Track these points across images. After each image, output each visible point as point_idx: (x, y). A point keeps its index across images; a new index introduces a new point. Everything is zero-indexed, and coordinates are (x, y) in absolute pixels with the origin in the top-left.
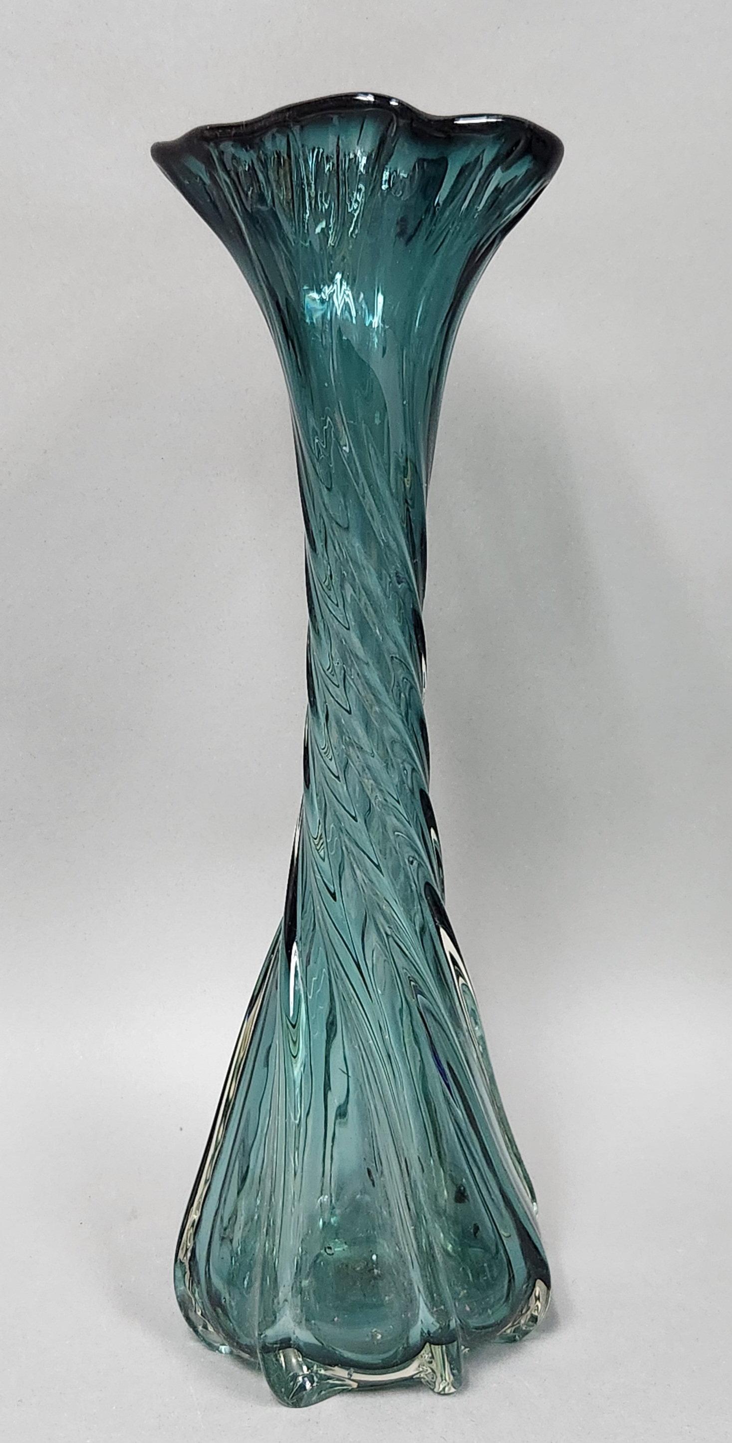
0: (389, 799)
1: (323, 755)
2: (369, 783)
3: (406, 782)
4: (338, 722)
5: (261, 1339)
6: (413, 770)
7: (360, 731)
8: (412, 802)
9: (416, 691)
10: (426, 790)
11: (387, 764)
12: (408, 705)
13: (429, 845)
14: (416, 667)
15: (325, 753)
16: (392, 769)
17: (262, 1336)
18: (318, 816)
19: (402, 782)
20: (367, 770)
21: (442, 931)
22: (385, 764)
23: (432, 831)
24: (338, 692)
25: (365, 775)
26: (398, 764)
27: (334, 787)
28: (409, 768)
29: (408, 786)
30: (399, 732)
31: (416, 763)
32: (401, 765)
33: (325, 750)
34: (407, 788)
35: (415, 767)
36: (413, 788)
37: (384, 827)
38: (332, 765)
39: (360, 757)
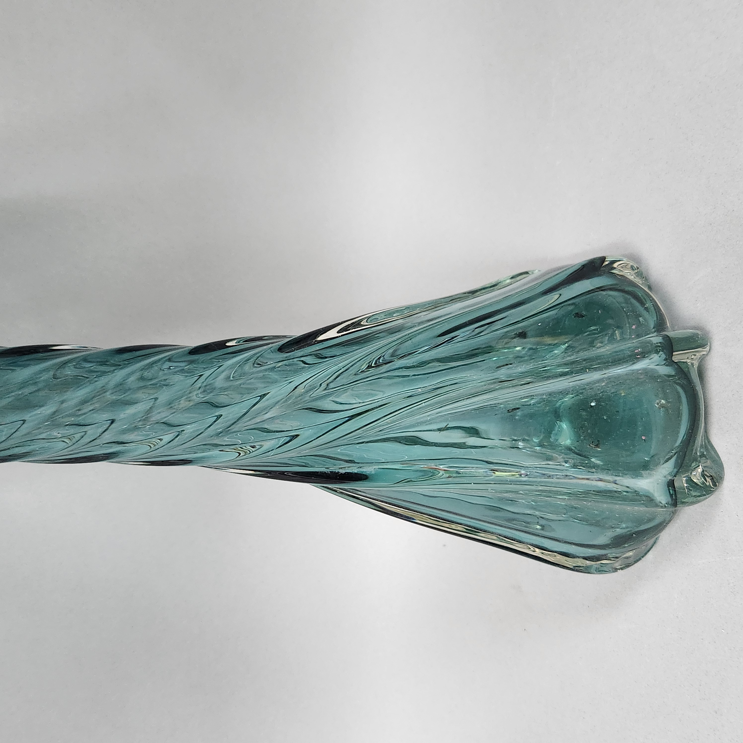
0: (198, 384)
1: (157, 447)
2: (183, 404)
3: (182, 368)
4: (124, 432)
5: (668, 507)
6: (170, 360)
7: (131, 410)
8: (202, 362)
9: (89, 355)
10: (191, 348)
11: (164, 385)
12: (103, 363)
13: (242, 347)
14: (64, 355)
15: (155, 445)
16: (167, 381)
17: (666, 505)
18: (215, 452)
19: (182, 371)
20: (172, 405)
21: (321, 338)
22: (165, 387)
23: (228, 344)
24: (92, 432)
25: (175, 407)
26: (165, 374)
27: (188, 437)
28: (168, 364)
29: (186, 366)
30: (132, 373)
31: (162, 358)
32: (166, 372)
33: (152, 446)
34: (188, 367)
35: (167, 358)
36: (188, 361)
37: (226, 389)
38: (167, 438)
39: (159, 411)
